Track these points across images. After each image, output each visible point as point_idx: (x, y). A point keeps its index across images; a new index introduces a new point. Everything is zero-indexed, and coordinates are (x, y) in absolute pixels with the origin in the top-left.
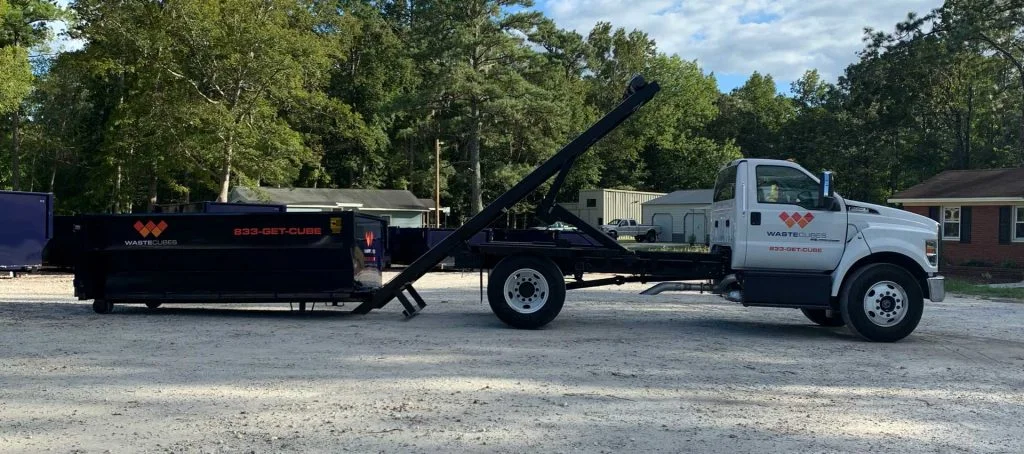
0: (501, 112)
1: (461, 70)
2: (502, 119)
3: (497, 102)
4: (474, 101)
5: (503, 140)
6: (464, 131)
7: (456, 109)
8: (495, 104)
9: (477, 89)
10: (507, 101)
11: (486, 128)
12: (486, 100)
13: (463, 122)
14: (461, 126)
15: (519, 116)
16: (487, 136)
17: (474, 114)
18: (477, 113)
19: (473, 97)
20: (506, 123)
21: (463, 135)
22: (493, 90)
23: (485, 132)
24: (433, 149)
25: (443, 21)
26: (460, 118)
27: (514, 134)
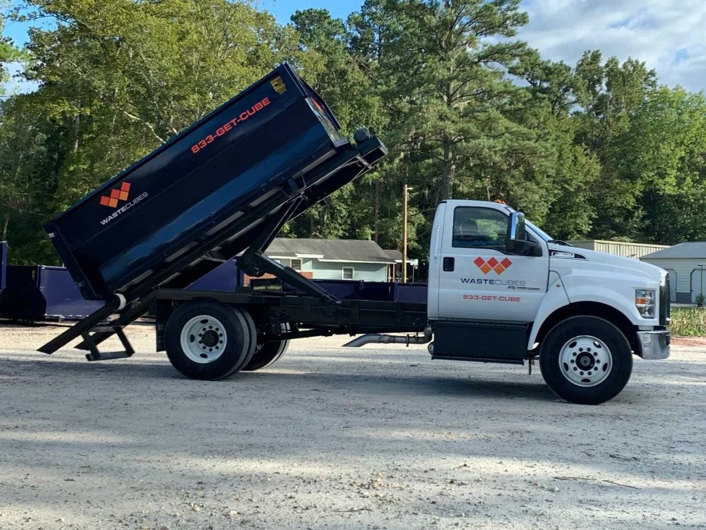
0: (477, 154)
1: (433, 108)
2: (478, 162)
3: (473, 143)
4: (447, 143)
5: (478, 185)
6: (435, 175)
7: (427, 151)
8: (470, 145)
9: (451, 129)
10: (484, 141)
11: (461, 171)
12: (460, 140)
13: (434, 165)
14: (432, 170)
15: (497, 158)
16: (461, 181)
17: (446, 155)
18: (450, 155)
19: (446, 137)
20: (482, 166)
21: (434, 180)
22: (469, 129)
23: (459, 176)
24: (400, 195)
25: (413, 55)
26: (430, 161)
27: (491, 179)
